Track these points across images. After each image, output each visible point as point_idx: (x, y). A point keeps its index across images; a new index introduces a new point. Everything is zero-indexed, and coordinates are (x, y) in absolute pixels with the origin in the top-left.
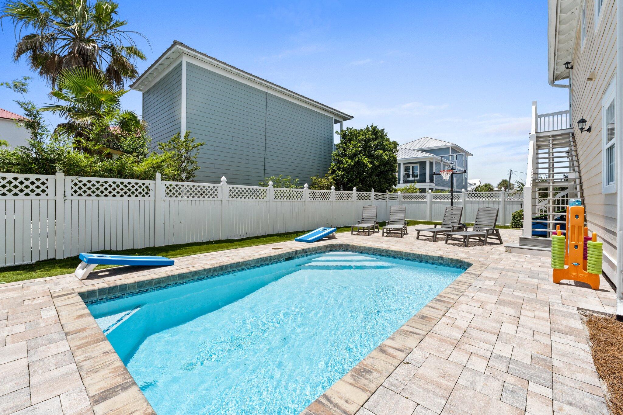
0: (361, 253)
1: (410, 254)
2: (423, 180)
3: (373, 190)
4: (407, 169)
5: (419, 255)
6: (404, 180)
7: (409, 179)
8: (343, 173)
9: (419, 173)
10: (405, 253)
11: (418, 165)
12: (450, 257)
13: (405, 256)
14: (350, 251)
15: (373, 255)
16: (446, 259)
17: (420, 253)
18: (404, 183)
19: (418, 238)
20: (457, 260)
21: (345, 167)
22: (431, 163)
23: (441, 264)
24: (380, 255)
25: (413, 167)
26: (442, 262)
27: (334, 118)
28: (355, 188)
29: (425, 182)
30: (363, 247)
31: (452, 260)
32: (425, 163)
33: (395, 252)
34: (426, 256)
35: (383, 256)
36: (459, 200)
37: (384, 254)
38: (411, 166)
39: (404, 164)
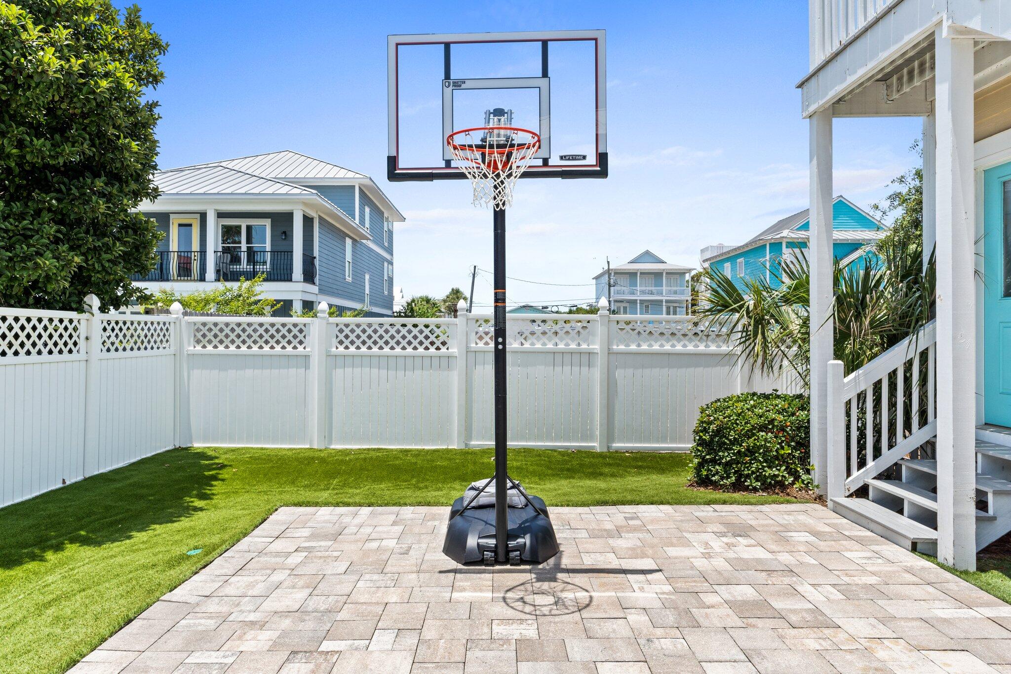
2: (281, 273)
4: (230, 233)
6: (218, 272)
7: (236, 268)
9: (268, 248)
11: (267, 223)
18: (218, 280)
22: (308, 221)
25: (249, 228)
29: (290, 280)
32: (288, 217)
38: (243, 223)
39: (221, 215)
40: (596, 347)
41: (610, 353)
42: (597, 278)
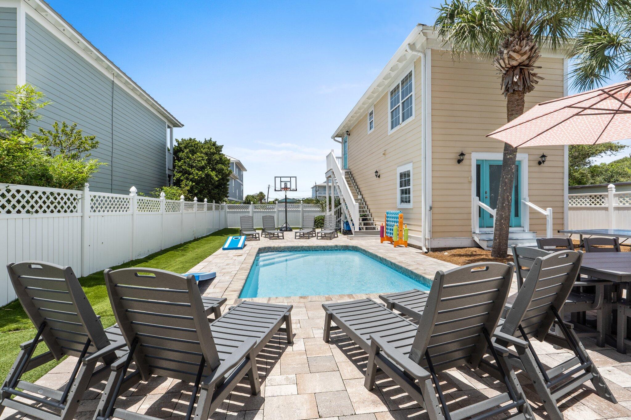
0: (281, 251)
1: (318, 247)
3: (214, 201)
5: (324, 246)
8: (194, 184)
10: (315, 246)
12: (341, 245)
13: (315, 249)
14: (270, 252)
15: (291, 251)
16: (339, 246)
17: (324, 245)
19: (295, 238)
20: (345, 246)
21: (195, 179)
23: (336, 250)
24: (296, 251)
26: (337, 248)
27: (167, 123)
28: (206, 200)
30: (283, 247)
31: (342, 246)
33: (308, 247)
34: (328, 246)
35: (298, 251)
36: (274, 210)
37: (299, 250)
40: (300, 209)
41: (303, 210)
42: (312, 188)
